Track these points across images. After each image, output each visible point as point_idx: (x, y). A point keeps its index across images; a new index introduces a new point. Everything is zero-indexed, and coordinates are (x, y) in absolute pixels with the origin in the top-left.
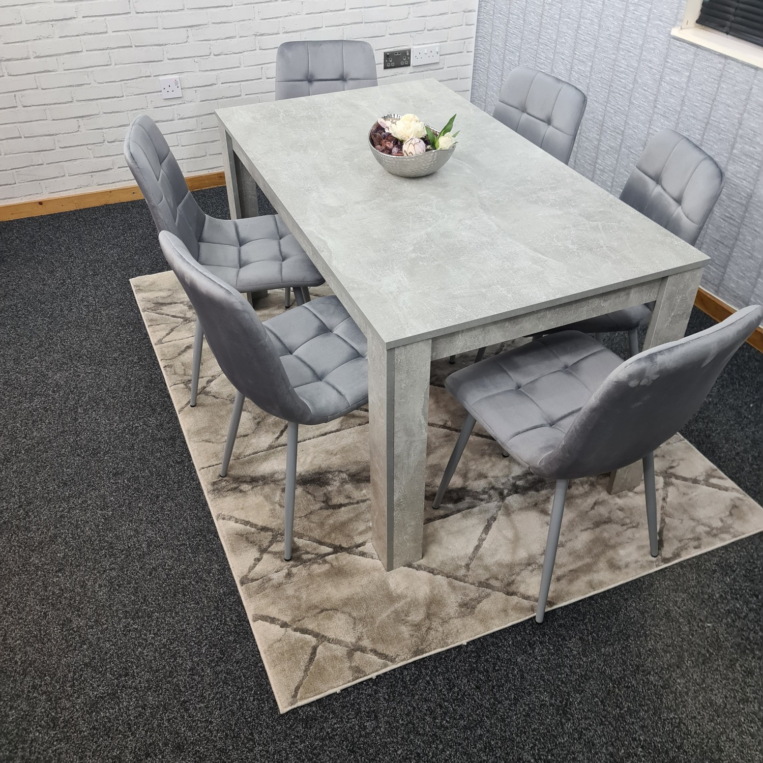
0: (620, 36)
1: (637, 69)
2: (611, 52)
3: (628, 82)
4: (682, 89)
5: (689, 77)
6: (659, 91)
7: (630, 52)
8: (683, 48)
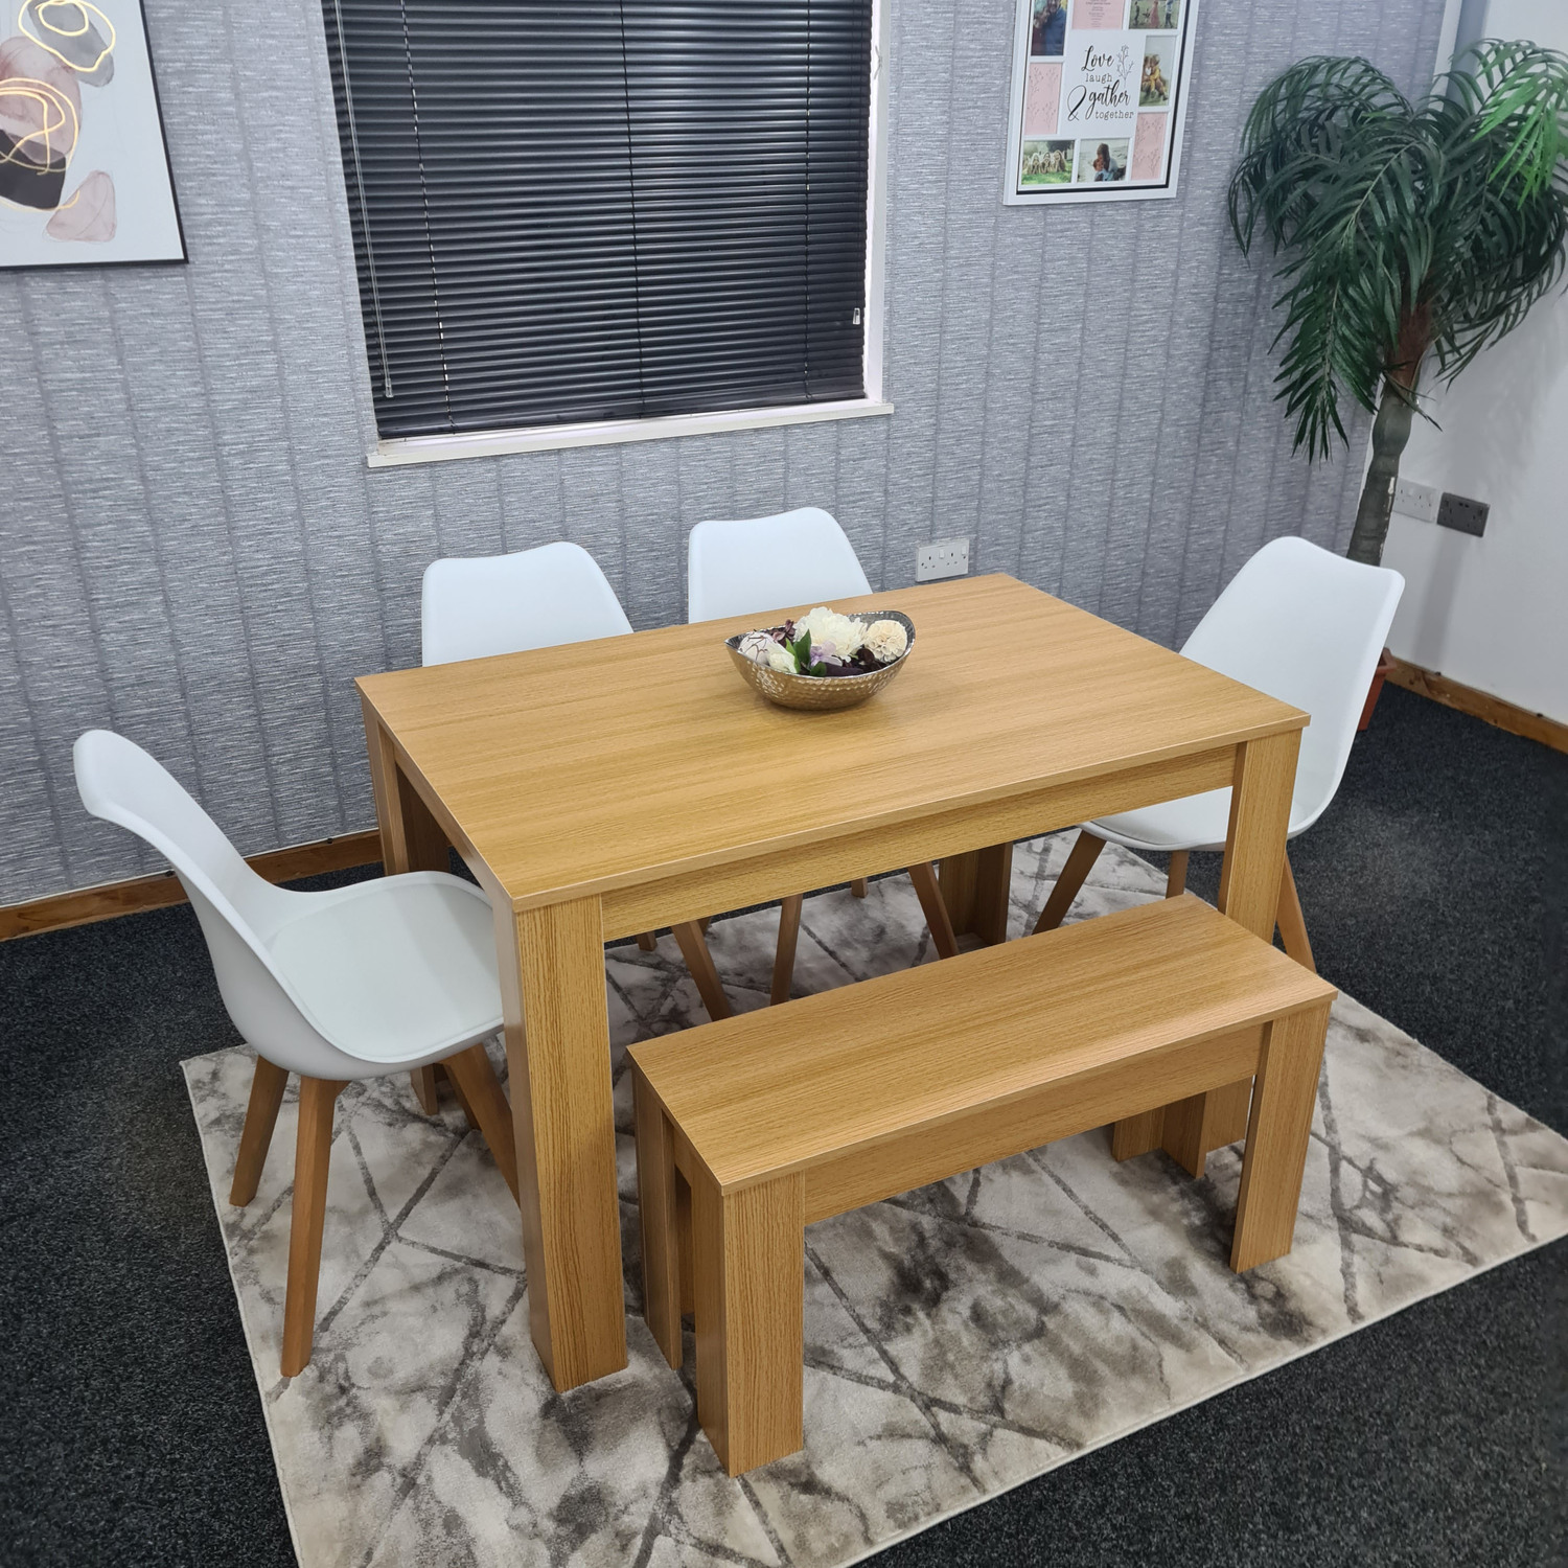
0: (227, 517)
1: (304, 552)
2: (216, 553)
3: (290, 582)
4: (429, 538)
5: (436, 516)
6: (378, 564)
7: (270, 533)
8: (400, 479)
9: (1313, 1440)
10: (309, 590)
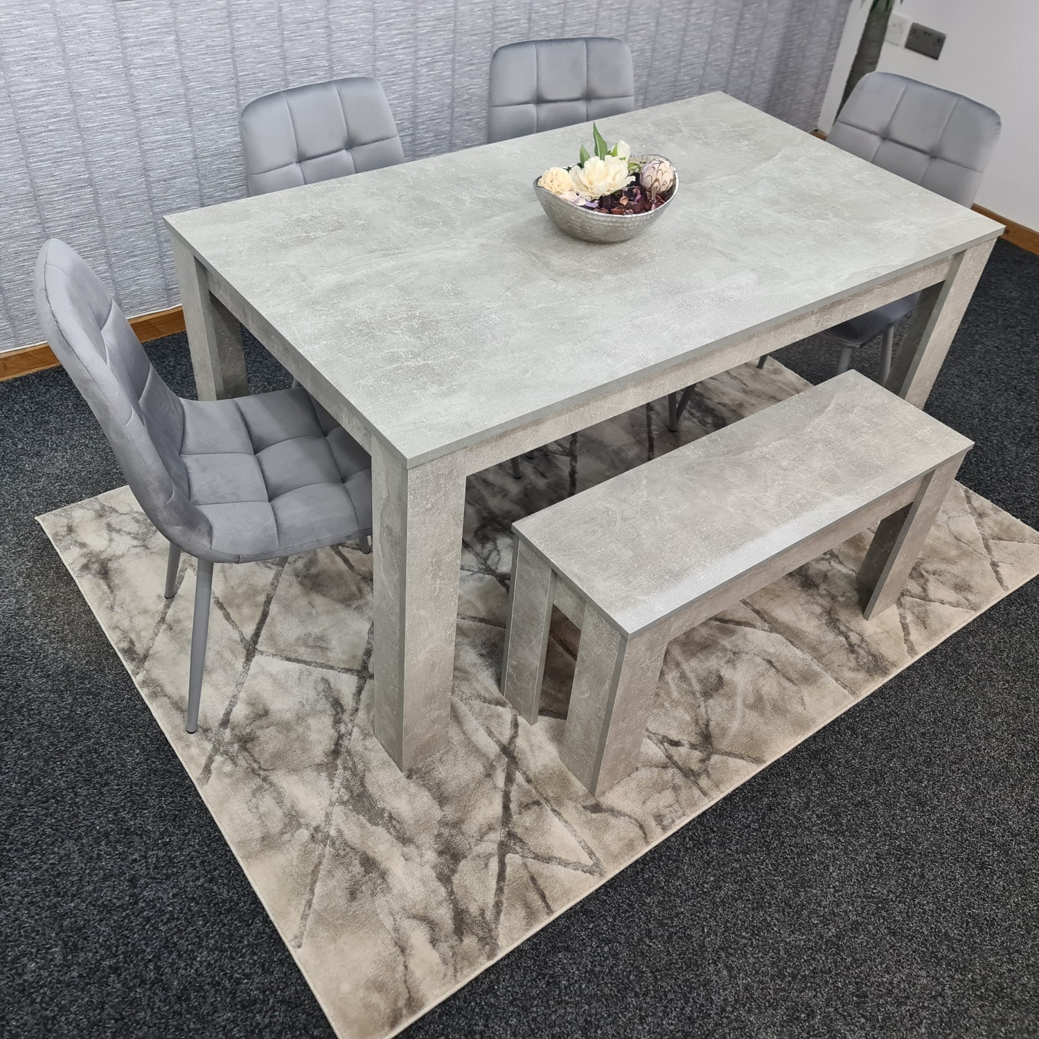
9: (922, 742)
10: (74, 111)
